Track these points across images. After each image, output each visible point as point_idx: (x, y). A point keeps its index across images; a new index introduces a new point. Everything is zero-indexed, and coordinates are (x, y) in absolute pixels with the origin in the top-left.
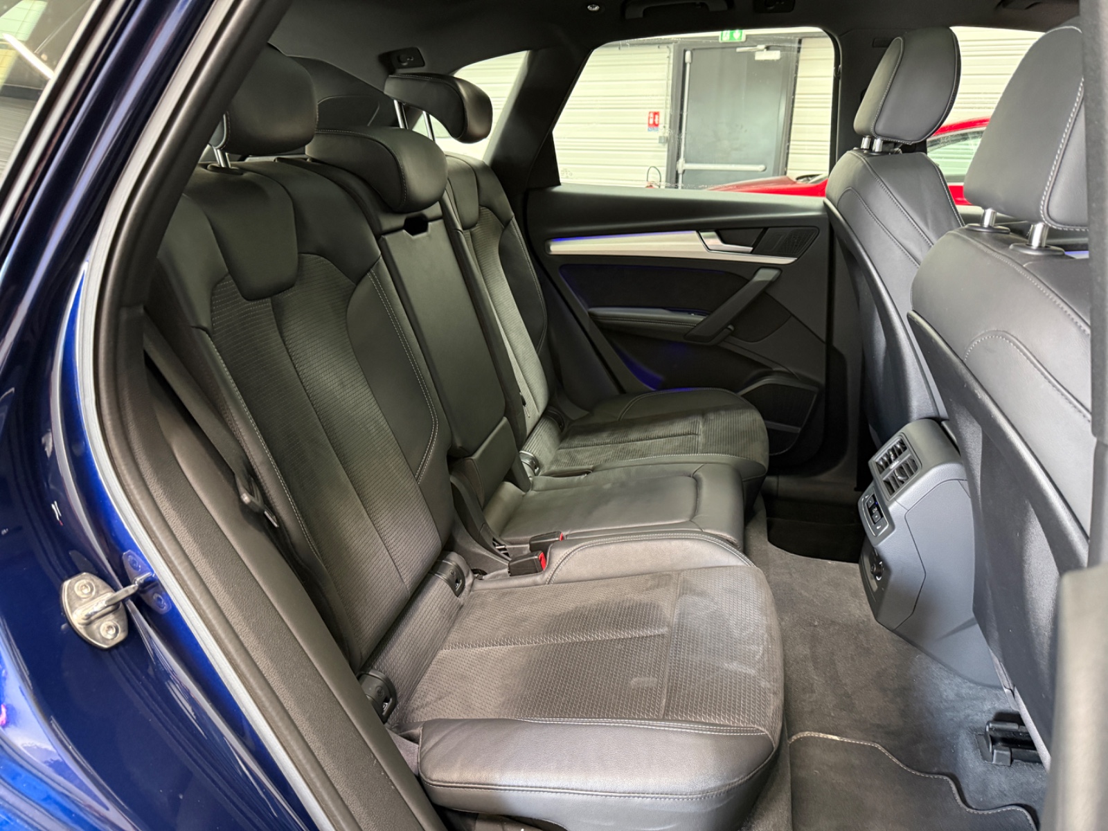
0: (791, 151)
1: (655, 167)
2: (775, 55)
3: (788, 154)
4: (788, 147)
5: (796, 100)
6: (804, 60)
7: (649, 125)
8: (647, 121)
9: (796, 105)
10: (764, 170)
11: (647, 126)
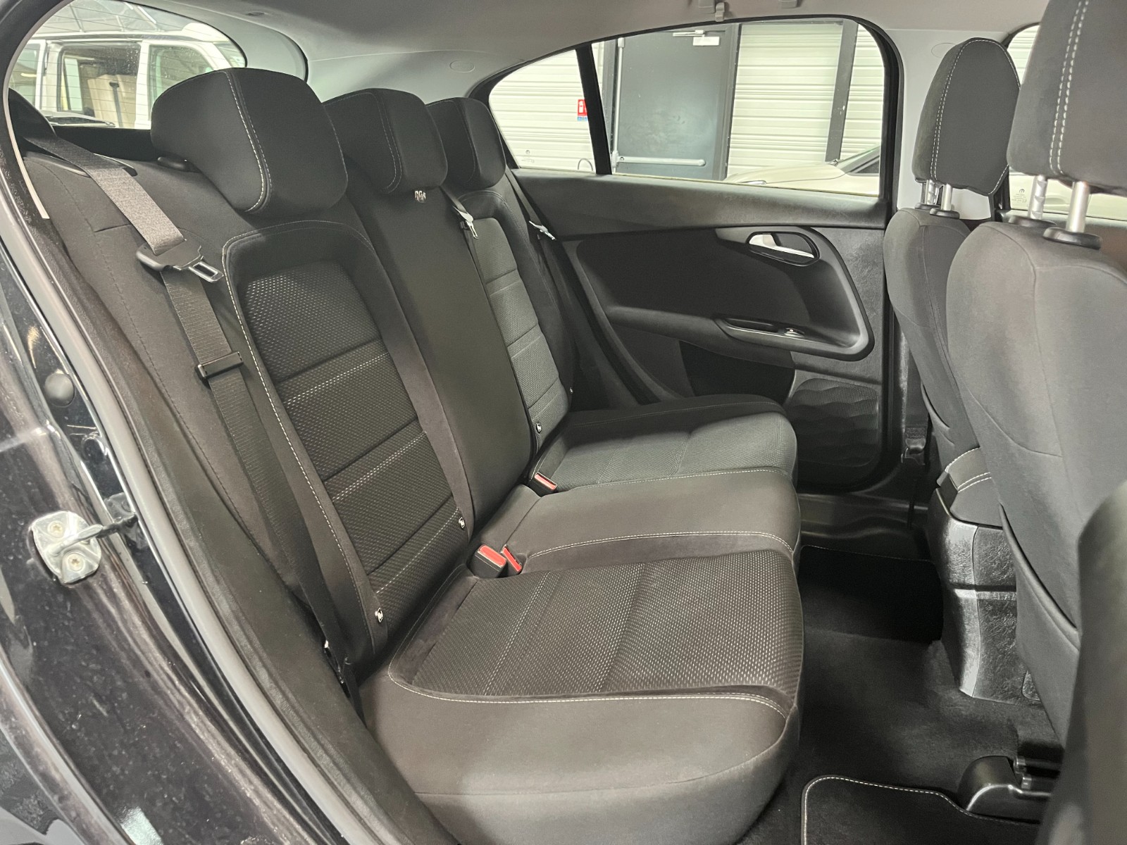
0: (731, 145)
1: (585, 159)
2: (714, 41)
3: (729, 147)
4: (729, 139)
5: (736, 91)
6: (743, 47)
7: (579, 113)
8: (576, 111)
9: (736, 96)
10: (704, 165)
11: (576, 114)
